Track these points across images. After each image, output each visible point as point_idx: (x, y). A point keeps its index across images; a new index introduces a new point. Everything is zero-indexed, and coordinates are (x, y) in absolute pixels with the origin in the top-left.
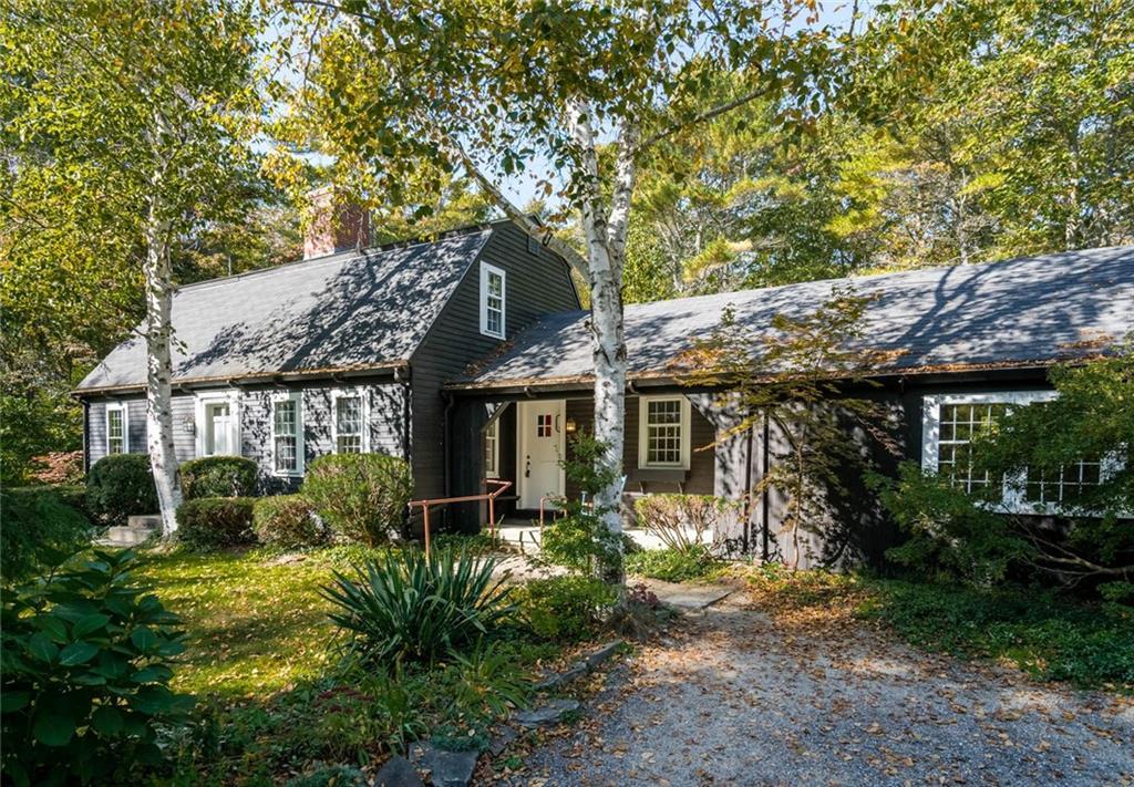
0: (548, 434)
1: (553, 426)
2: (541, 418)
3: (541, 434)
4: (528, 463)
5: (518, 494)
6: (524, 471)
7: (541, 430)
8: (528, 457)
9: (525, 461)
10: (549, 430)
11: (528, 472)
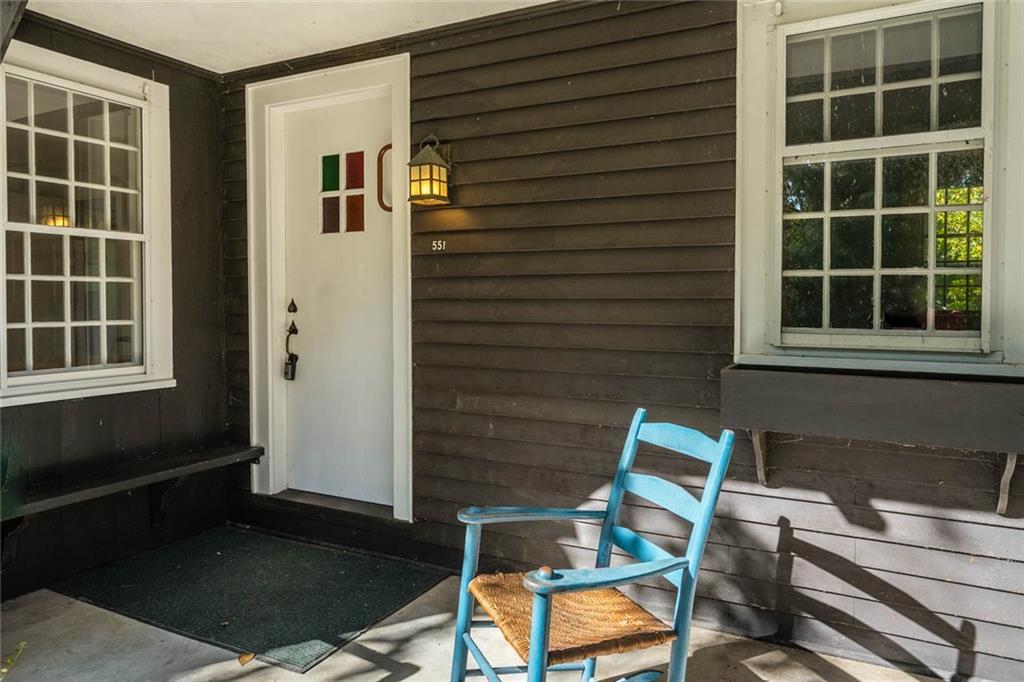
0: (356, 223)
1: (369, 191)
2: (330, 163)
3: (331, 225)
4: (293, 330)
5: (255, 441)
6: (276, 356)
7: (331, 207)
8: (293, 308)
9: (278, 319)
10: (356, 206)
11: (293, 359)
